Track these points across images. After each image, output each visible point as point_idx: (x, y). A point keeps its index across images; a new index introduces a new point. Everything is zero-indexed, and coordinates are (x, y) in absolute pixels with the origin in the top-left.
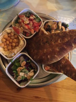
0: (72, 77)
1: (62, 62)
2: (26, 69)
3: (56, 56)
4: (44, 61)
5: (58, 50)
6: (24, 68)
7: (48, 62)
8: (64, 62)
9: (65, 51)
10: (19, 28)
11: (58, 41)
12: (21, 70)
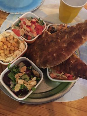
0: (85, 77)
1: (72, 61)
2: (26, 75)
3: (63, 53)
4: (49, 61)
5: (65, 46)
6: (24, 74)
7: (54, 62)
8: (74, 61)
9: (74, 46)
10: (20, 30)
11: (65, 37)
12: (20, 76)
